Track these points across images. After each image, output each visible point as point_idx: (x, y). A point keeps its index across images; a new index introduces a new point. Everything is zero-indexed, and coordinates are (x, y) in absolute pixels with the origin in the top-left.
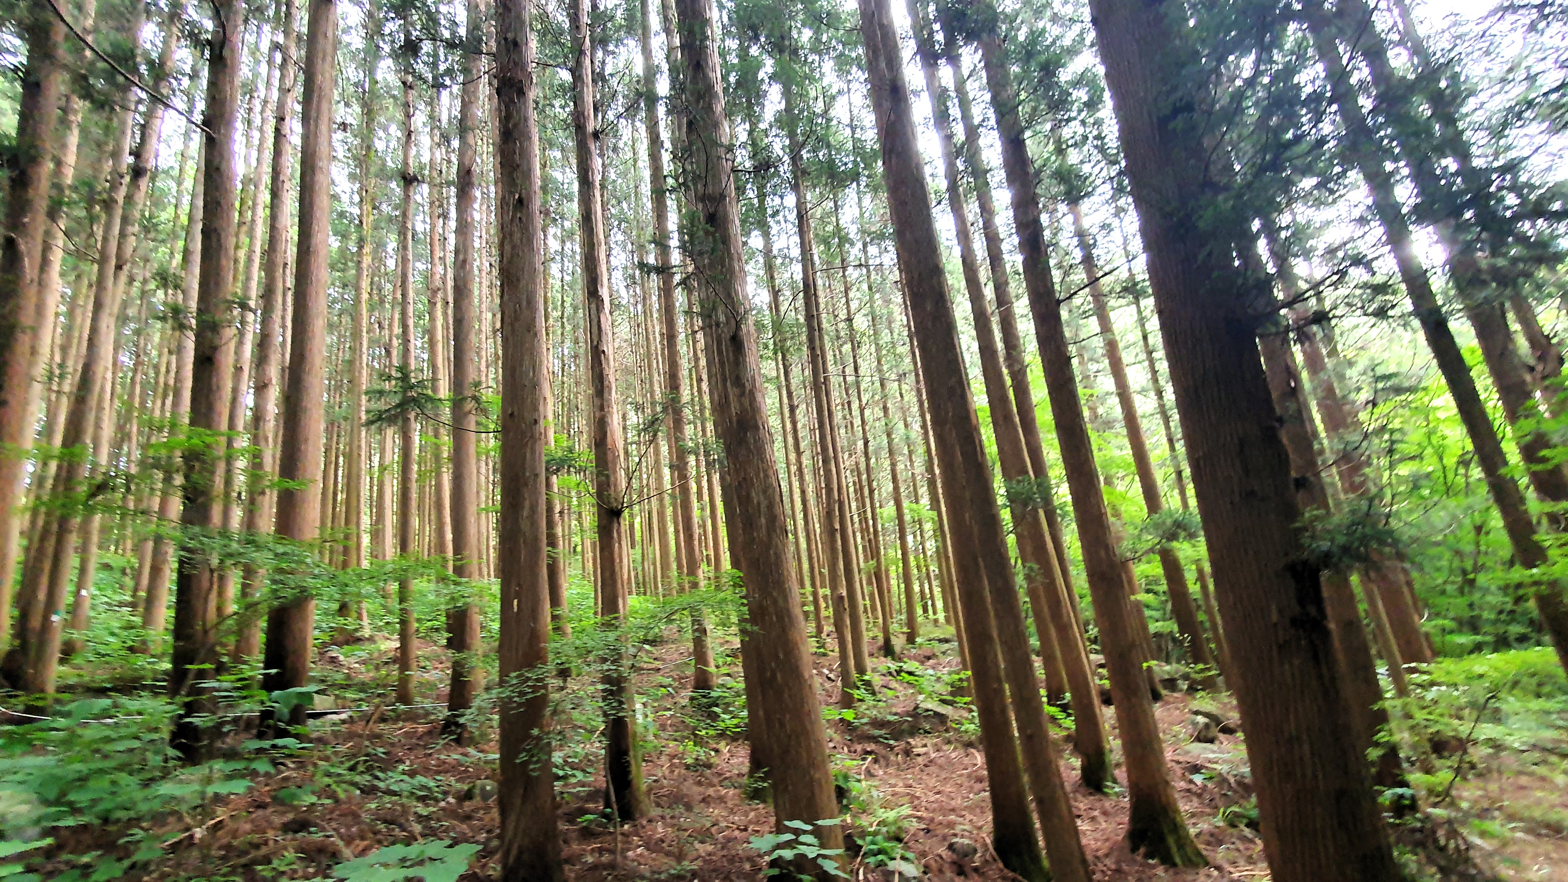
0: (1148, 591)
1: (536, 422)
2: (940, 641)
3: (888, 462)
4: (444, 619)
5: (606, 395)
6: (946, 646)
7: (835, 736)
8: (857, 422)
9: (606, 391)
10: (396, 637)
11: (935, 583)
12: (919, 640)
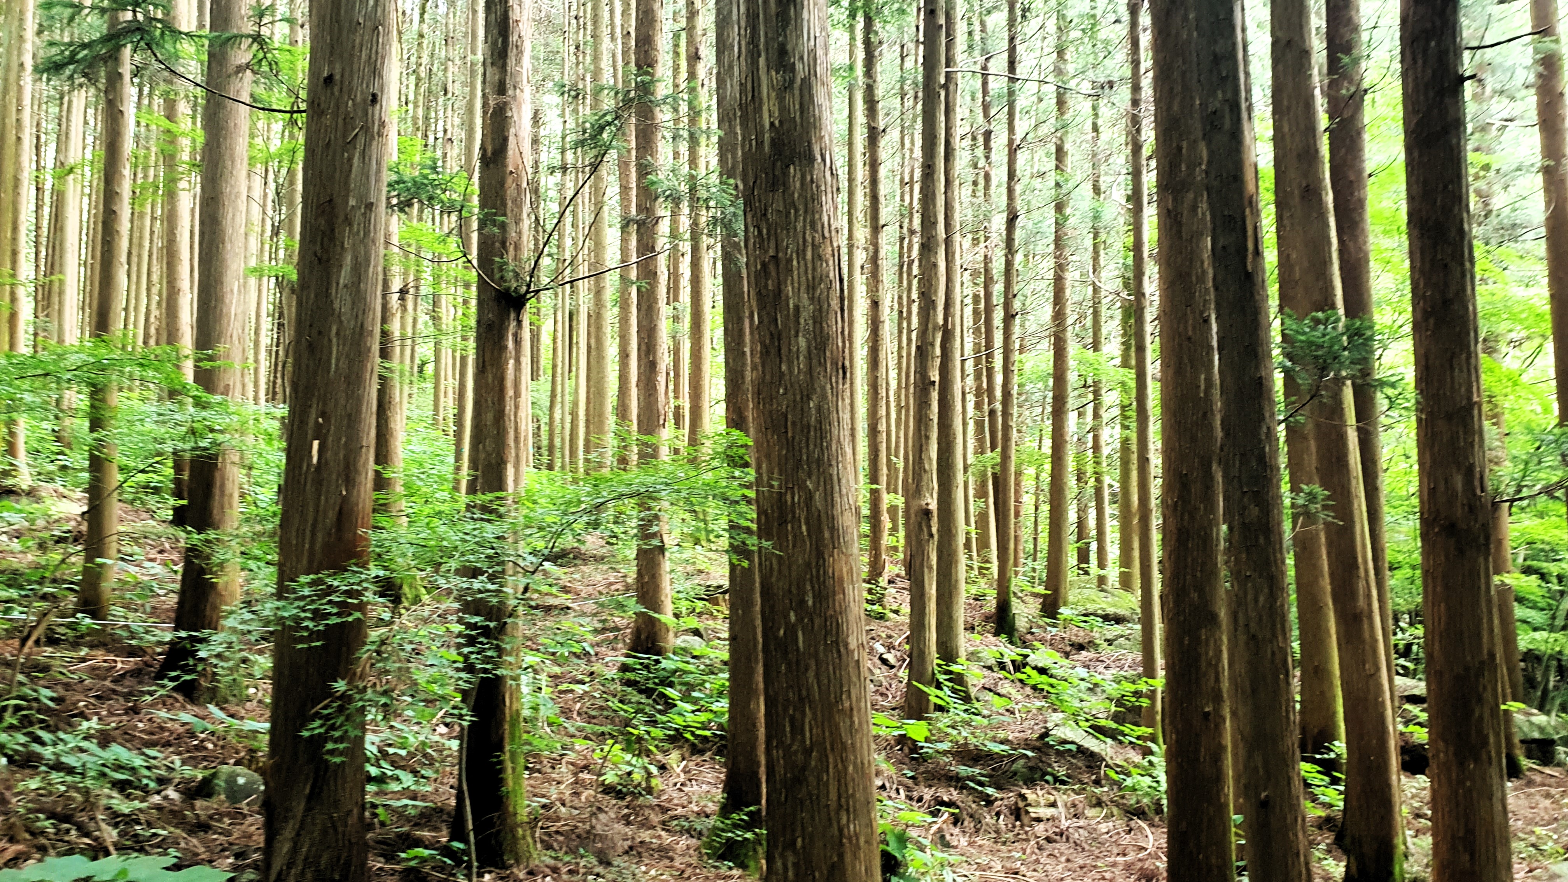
0: (1528, 571)
1: (374, 99)
2: (1106, 618)
3: (1051, 262)
4: (169, 471)
5: (511, 61)
6: (1118, 629)
7: (884, 766)
8: (999, 175)
9: (512, 54)
10: (79, 494)
11: (1110, 510)
12: (1065, 612)
